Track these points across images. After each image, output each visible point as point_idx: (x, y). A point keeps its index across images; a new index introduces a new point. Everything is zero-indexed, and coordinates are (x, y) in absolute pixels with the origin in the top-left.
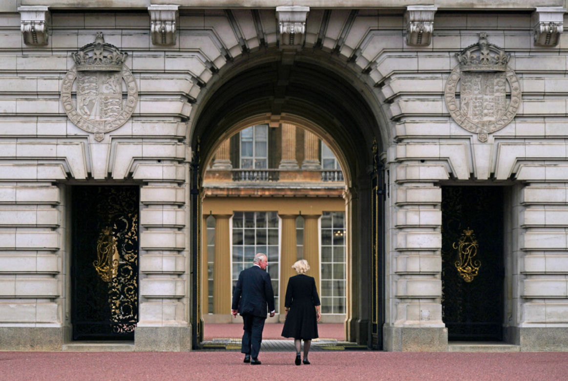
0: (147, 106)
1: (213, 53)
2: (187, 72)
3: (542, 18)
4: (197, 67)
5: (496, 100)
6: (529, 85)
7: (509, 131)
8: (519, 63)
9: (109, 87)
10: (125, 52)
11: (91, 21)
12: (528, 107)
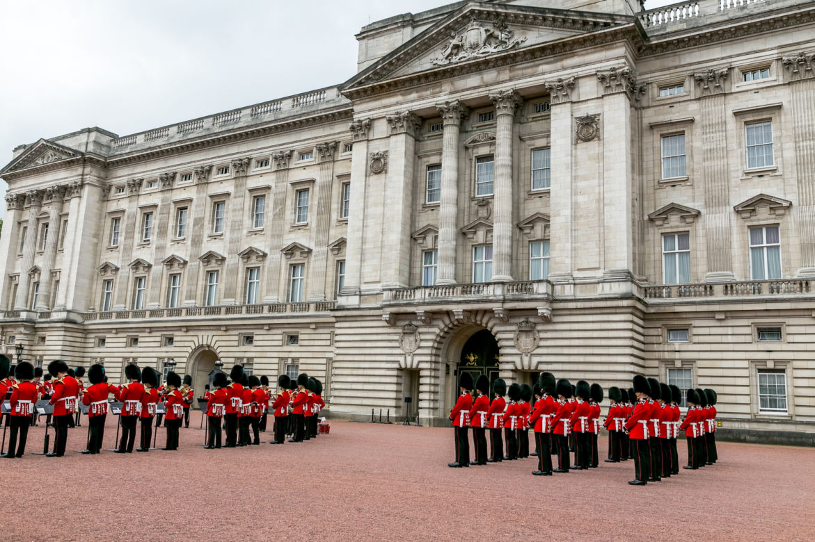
0: (423, 344)
1: (442, 326)
2: (435, 333)
3: (539, 311)
4: (437, 330)
5: (531, 341)
6: (542, 335)
7: (535, 352)
8: (539, 328)
9: (412, 338)
10: (417, 327)
11: (408, 316)
12: (542, 343)
